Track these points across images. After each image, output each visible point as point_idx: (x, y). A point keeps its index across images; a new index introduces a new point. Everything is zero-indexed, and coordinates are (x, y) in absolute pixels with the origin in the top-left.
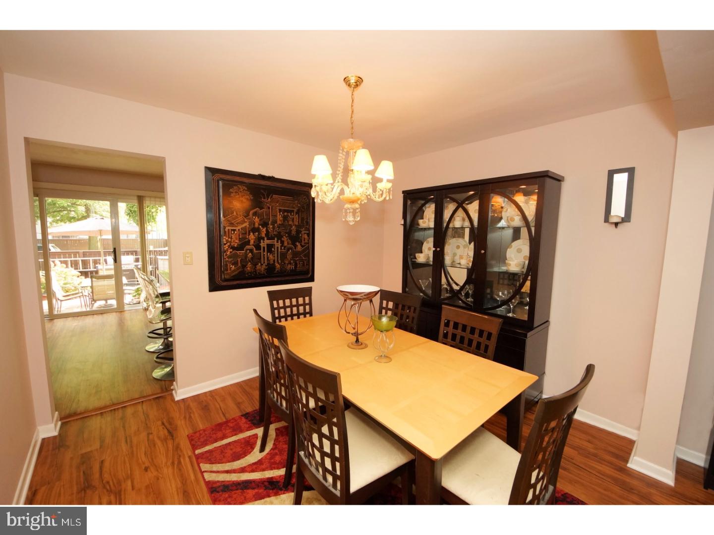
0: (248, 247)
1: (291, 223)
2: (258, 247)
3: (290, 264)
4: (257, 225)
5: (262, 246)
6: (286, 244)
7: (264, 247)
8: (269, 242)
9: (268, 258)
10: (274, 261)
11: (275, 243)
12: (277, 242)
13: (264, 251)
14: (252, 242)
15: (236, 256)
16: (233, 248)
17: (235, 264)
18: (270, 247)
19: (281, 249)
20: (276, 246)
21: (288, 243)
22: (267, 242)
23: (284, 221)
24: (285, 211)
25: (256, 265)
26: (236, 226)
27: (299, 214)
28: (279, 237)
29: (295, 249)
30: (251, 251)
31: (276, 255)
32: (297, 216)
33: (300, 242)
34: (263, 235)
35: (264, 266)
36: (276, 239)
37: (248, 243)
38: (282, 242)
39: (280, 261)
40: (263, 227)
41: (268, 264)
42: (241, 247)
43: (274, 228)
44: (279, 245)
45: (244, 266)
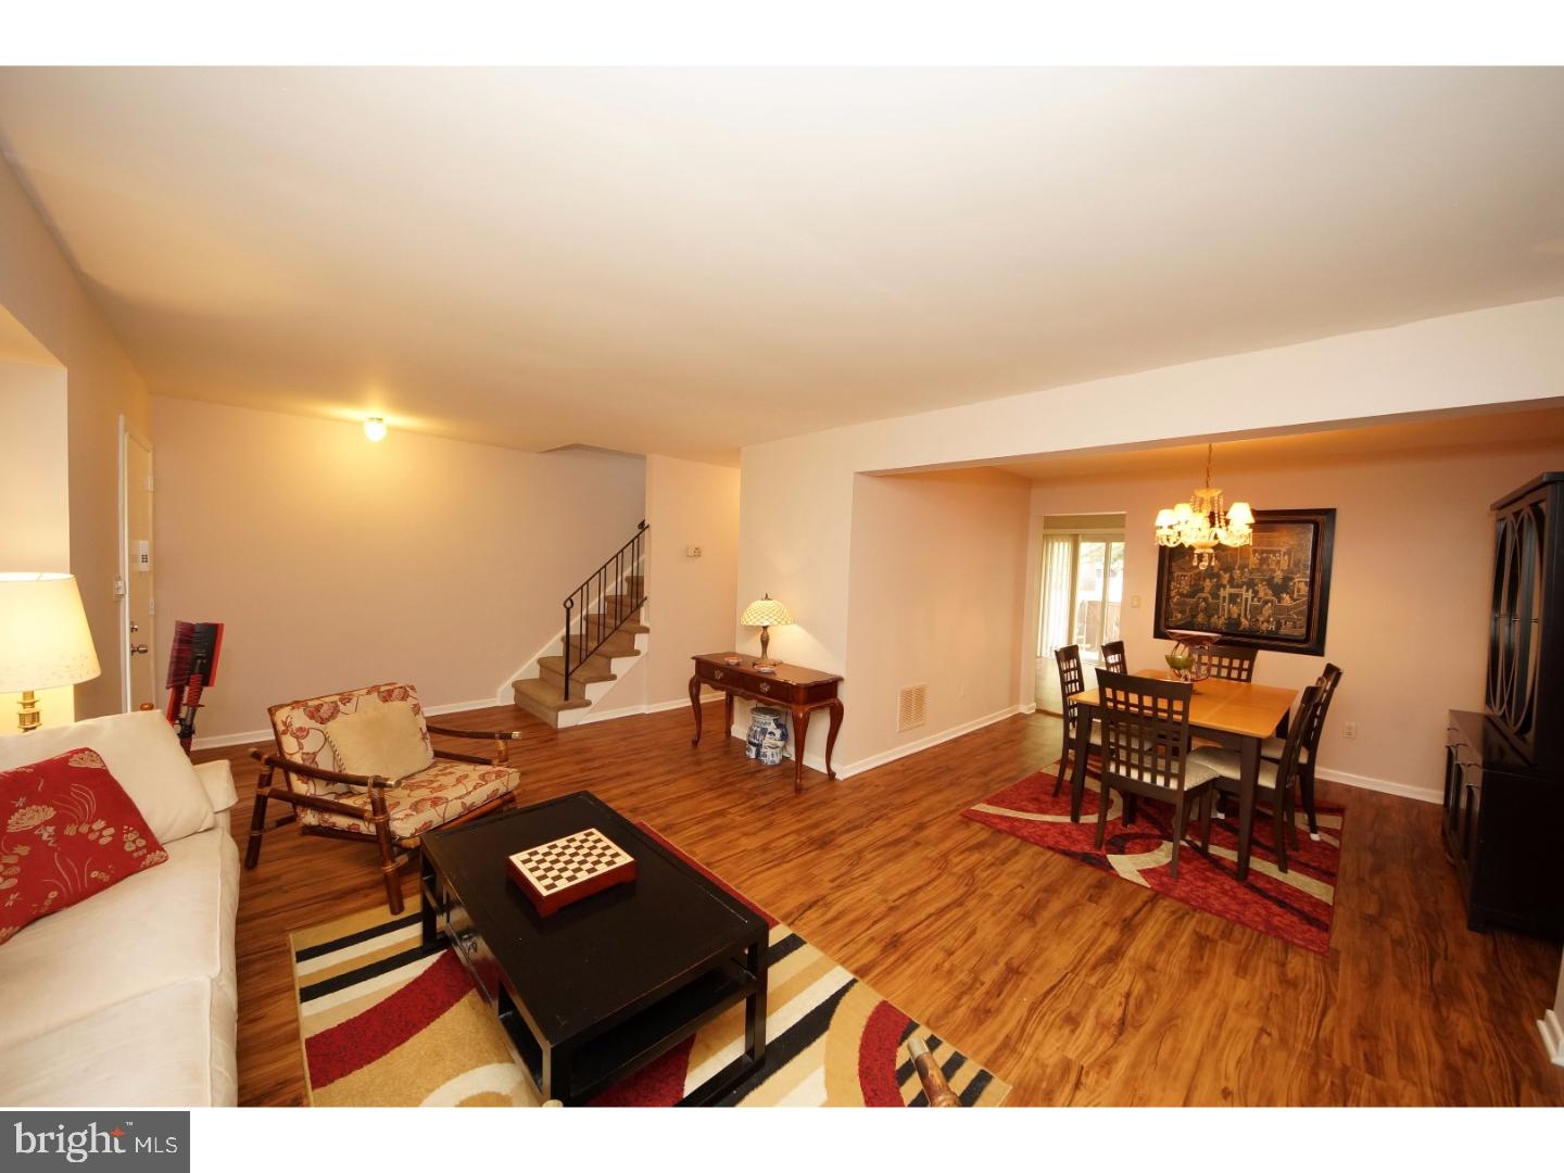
0: (1200, 595)
1: (1273, 567)
2: (1215, 596)
3: (1268, 622)
4: (1216, 570)
5: (1222, 595)
6: (1261, 594)
7: (1224, 597)
8: (1233, 591)
9: (1229, 611)
10: (1239, 615)
11: (1244, 592)
12: (1247, 591)
13: (1224, 601)
14: (1207, 589)
15: (1185, 604)
16: (1182, 595)
17: (1183, 612)
18: (1233, 599)
19: (1252, 600)
20: (1244, 597)
21: (1266, 594)
22: (1229, 590)
23: (1261, 565)
24: (1263, 552)
25: (1210, 617)
26: (1185, 571)
27: (1290, 555)
28: (1251, 585)
29: (1279, 602)
30: (1205, 600)
31: (1243, 608)
32: (1286, 557)
33: (1291, 594)
34: (1225, 582)
35: (1222, 620)
36: (1245, 587)
37: (1202, 590)
38: (1256, 593)
39: (1249, 617)
40: (1225, 572)
41: (1229, 618)
42: (1192, 595)
43: (1242, 574)
44: (1250, 594)
45: (1194, 616)
